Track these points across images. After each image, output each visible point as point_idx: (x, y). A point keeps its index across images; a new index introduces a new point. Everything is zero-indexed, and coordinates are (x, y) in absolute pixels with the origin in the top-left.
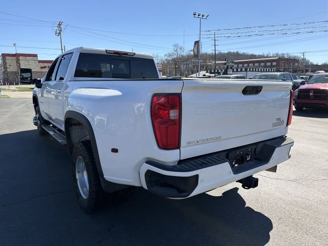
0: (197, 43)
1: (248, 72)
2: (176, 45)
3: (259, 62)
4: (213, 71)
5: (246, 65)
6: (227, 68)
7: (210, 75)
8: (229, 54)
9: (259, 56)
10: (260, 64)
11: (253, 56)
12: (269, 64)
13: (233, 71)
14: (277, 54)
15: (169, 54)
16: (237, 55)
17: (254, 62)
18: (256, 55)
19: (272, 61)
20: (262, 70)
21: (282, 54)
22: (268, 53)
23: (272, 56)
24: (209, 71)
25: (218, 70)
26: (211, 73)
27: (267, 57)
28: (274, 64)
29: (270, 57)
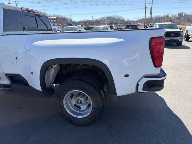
29: (51, 17)
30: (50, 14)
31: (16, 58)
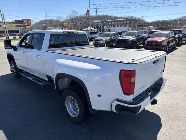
0: (88, 11)
1: (115, 28)
2: (73, 11)
3: (120, 21)
4: (96, 27)
5: (113, 23)
6: (104, 25)
7: (94, 29)
8: (103, 16)
9: (119, 17)
10: (120, 23)
11: (116, 18)
12: (125, 22)
13: (107, 27)
14: (129, 16)
15: (69, 16)
16: (108, 17)
17: (117, 21)
18: (118, 17)
19: (126, 21)
20: (122, 26)
21: (131, 16)
22: (124, 16)
23: (126, 17)
24: (94, 27)
25: (99, 27)
26: (95, 28)
27: (124, 18)
28: (128, 22)
29: (125, 18)
30: (125, 16)
31: (50, 67)
